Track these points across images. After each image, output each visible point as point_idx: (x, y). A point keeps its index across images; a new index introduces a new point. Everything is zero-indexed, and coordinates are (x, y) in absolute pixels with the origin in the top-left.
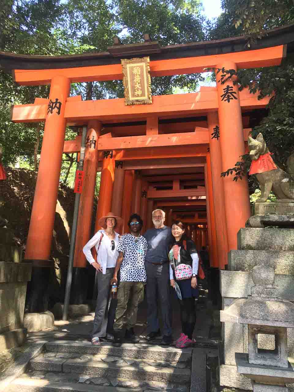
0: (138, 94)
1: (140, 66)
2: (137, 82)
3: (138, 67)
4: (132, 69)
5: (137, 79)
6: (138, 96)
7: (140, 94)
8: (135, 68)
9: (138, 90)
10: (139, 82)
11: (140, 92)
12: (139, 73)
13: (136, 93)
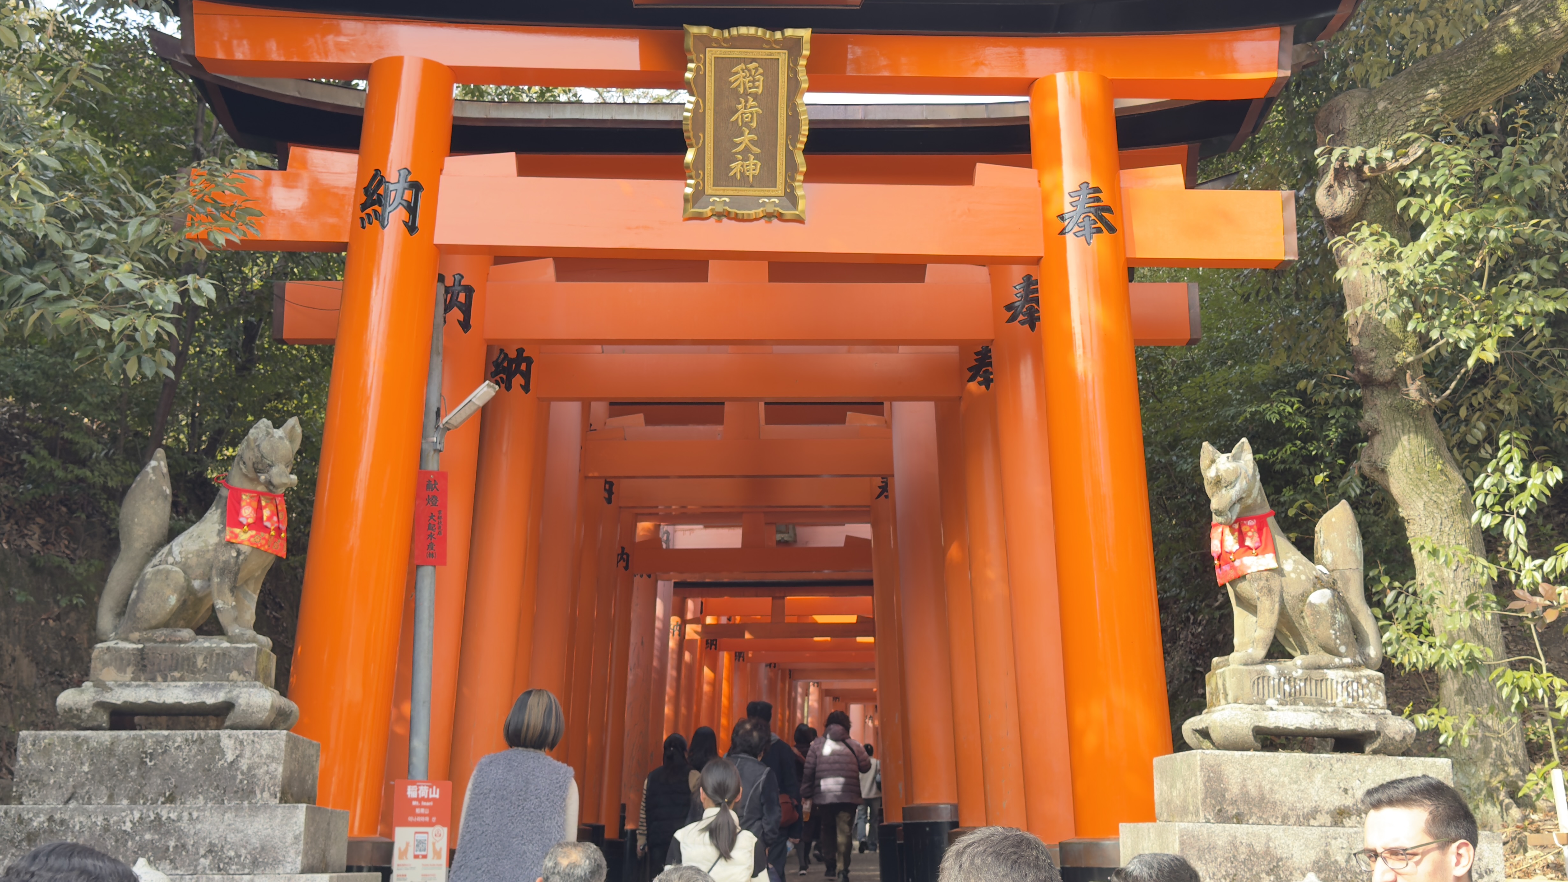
0: (742, 174)
1: (762, 62)
2: (746, 124)
3: (755, 65)
4: (724, 67)
5: (748, 113)
7: (750, 174)
8: (742, 66)
9: (745, 159)
10: (754, 124)
11: (753, 167)
12: (759, 91)
13: (736, 167)
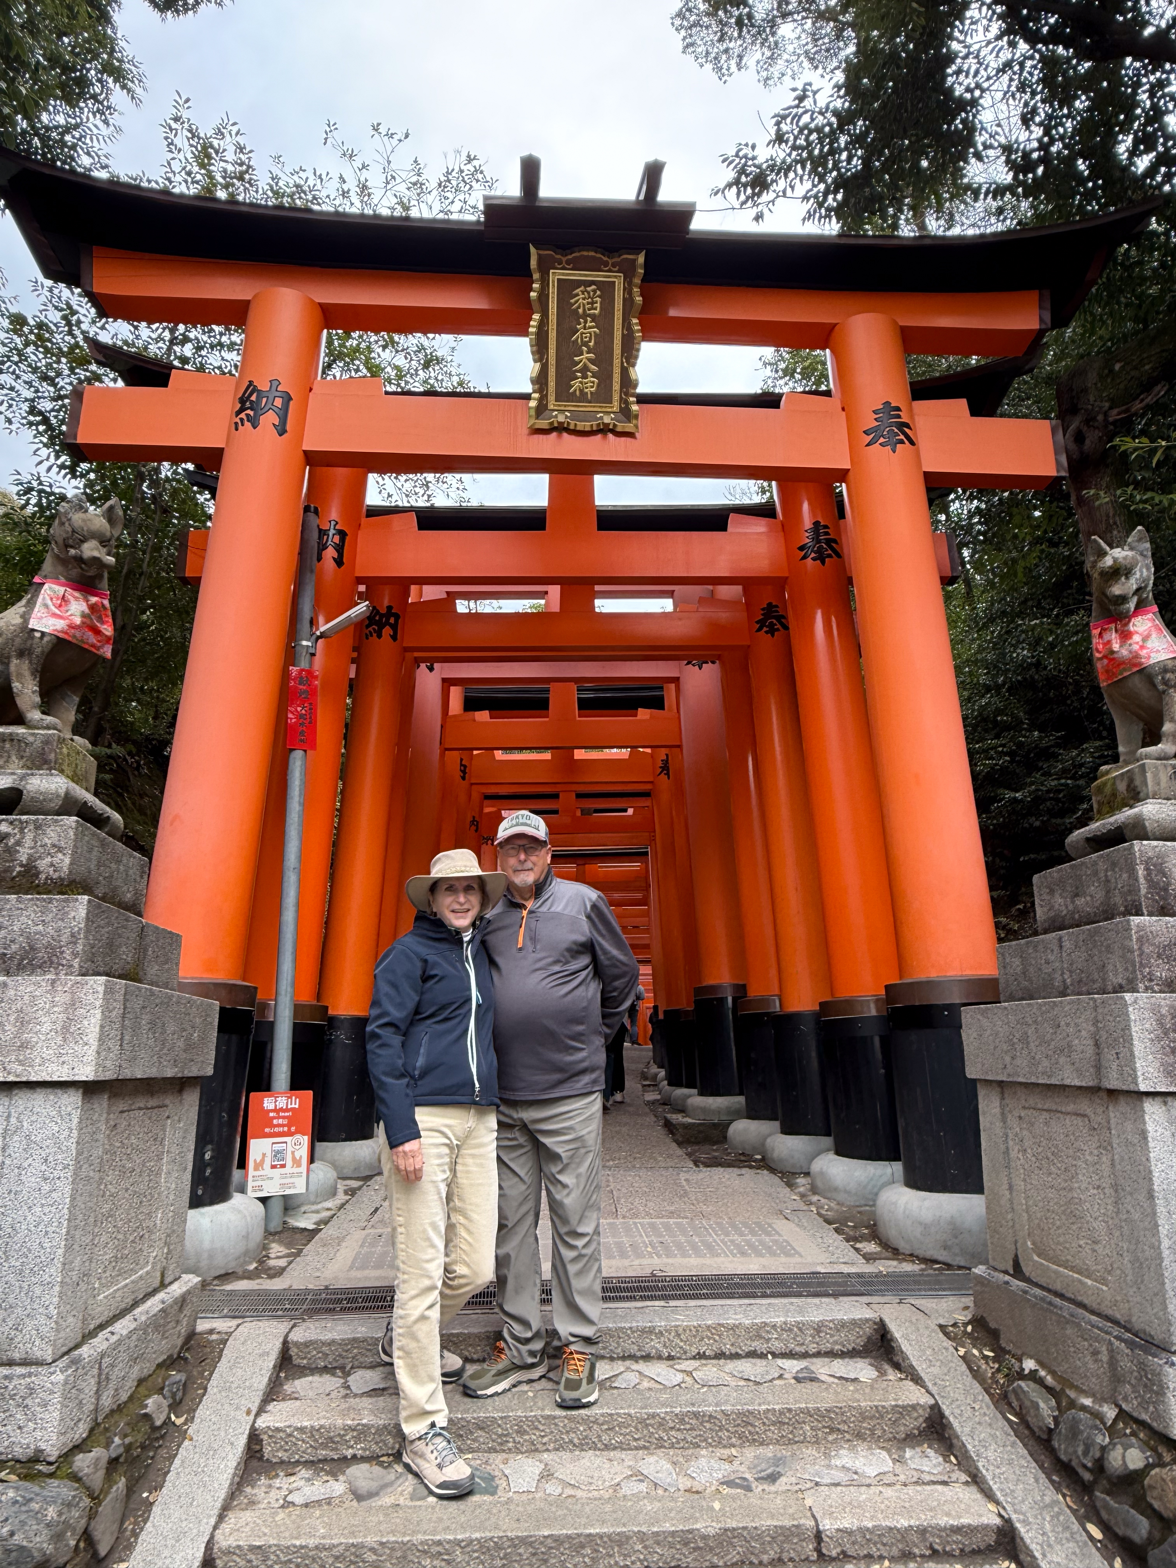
0: (581, 391)
1: (600, 285)
2: (586, 344)
3: (594, 287)
4: (567, 288)
5: (587, 331)
6: (582, 397)
7: (589, 391)
8: (582, 288)
9: (585, 377)
10: (591, 344)
11: (591, 384)
12: (597, 312)
13: (576, 384)
